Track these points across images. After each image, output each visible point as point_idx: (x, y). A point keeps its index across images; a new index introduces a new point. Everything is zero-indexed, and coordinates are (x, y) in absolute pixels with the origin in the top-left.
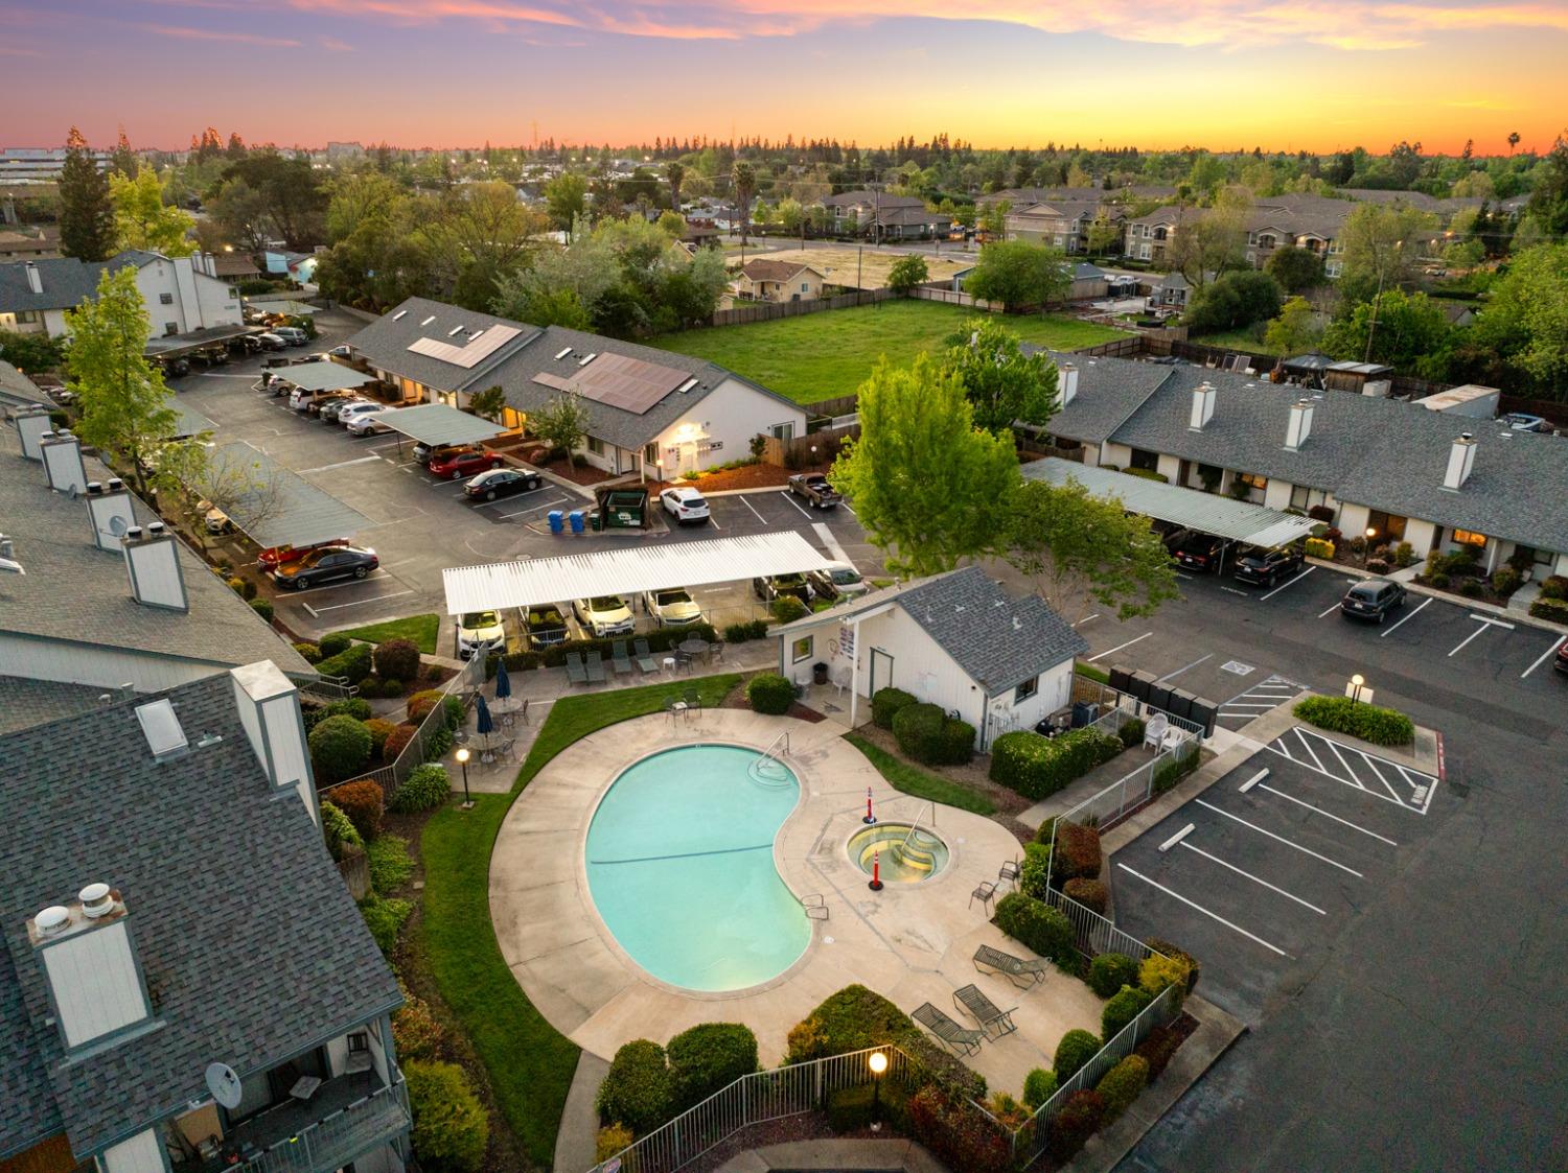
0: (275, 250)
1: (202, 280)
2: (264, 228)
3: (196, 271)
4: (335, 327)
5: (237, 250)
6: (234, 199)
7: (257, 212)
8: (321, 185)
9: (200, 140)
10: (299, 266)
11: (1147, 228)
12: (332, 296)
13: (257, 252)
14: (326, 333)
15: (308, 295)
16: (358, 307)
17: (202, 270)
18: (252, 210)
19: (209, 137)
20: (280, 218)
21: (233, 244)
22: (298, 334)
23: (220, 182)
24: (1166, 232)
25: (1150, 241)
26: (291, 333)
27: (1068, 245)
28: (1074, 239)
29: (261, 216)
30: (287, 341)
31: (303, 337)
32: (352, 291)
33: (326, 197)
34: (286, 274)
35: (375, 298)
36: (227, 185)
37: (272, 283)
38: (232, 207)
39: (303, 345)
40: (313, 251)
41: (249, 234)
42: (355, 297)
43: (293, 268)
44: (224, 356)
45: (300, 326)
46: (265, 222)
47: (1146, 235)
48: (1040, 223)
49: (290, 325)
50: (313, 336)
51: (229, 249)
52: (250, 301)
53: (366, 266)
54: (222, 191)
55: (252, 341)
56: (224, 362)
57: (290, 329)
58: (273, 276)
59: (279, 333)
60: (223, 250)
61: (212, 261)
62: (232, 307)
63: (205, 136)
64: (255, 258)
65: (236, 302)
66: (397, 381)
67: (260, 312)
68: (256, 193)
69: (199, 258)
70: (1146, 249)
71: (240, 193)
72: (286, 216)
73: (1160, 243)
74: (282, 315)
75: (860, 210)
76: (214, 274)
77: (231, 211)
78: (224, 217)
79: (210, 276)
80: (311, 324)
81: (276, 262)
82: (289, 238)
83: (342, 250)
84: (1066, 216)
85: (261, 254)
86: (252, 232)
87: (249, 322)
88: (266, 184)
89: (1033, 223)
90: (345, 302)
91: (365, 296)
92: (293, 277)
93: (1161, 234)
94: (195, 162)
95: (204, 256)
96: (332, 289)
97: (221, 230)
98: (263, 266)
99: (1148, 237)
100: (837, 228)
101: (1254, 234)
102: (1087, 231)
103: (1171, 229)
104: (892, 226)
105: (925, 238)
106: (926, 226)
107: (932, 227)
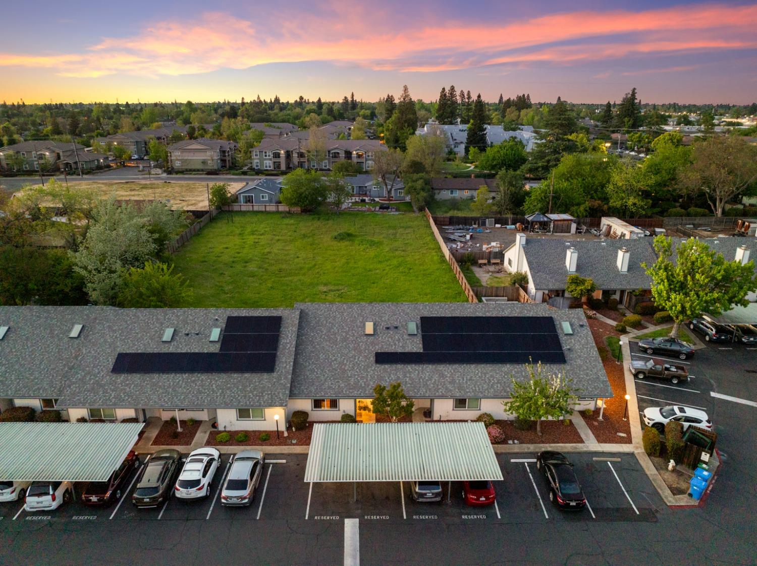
11: (266, 153)
25: (270, 160)
27: (217, 165)
28: (219, 161)
47: (266, 156)
48: (197, 154)
70: (268, 164)
73: (277, 160)
75: (47, 153)
84: (212, 149)
89: (192, 154)
93: (277, 155)
99: (267, 157)
100: (26, 167)
101: (329, 152)
102: (225, 156)
103: (282, 152)
104: (76, 163)
105: (99, 168)
106: (98, 161)
107: (102, 161)
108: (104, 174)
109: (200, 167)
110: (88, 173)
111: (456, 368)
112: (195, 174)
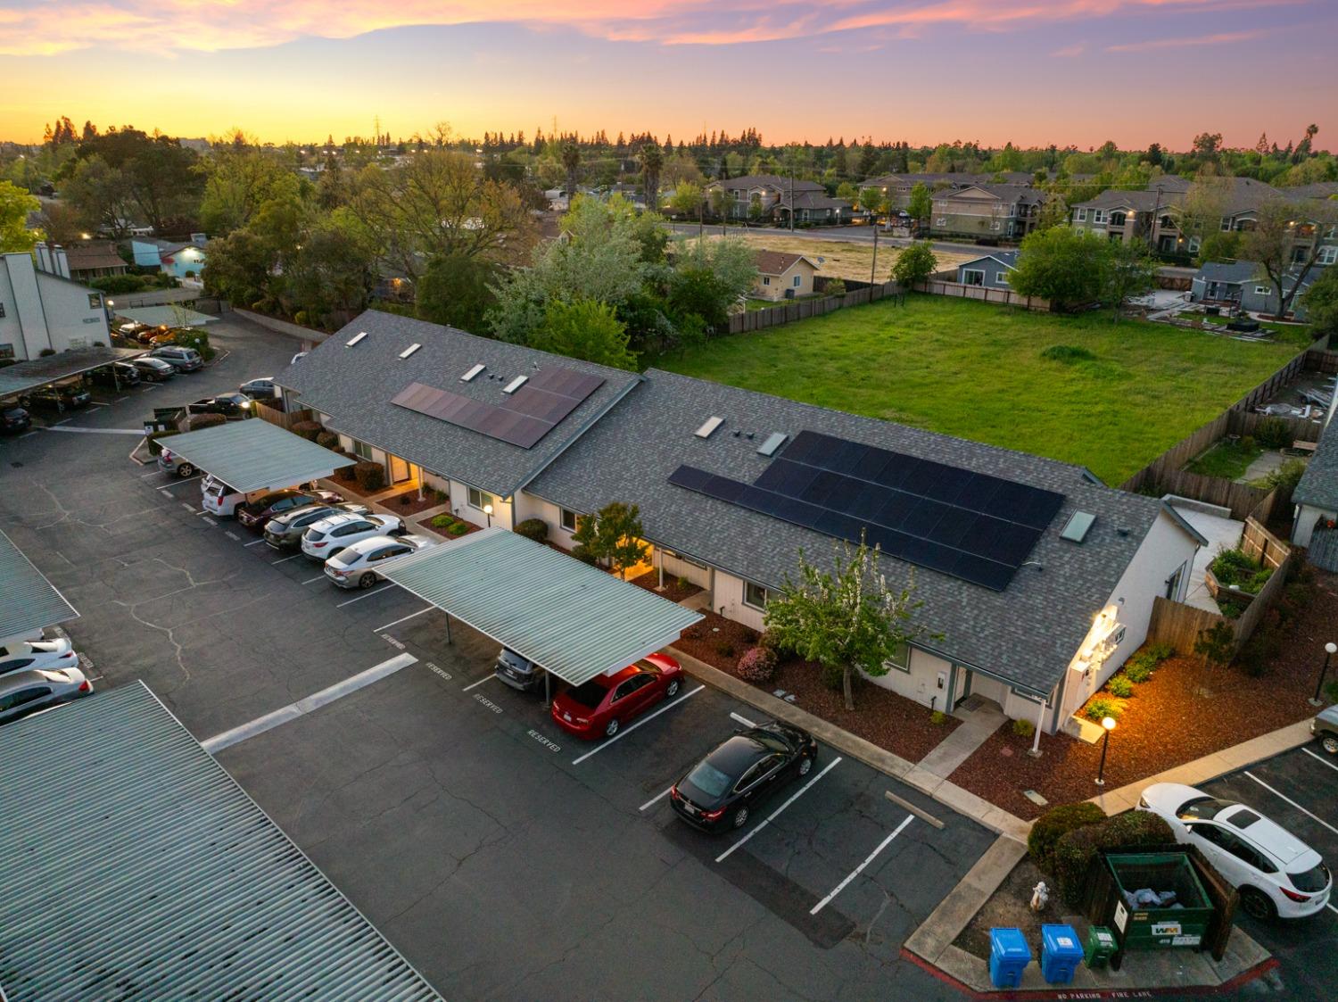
0: (141, 238)
1: (49, 285)
2: (126, 213)
3: (38, 271)
4: (234, 339)
5: (96, 238)
6: (92, 179)
7: (119, 195)
8: (196, 163)
9: (53, 128)
10: (173, 257)
11: (1099, 213)
12: (222, 296)
13: (121, 240)
14: (223, 349)
15: (192, 296)
16: (259, 310)
17: (49, 269)
18: (113, 194)
19: (63, 125)
20: (148, 201)
21: (90, 231)
22: (190, 356)
23: (74, 161)
24: (1125, 216)
25: (1105, 227)
26: (180, 356)
27: (1006, 229)
28: (1011, 224)
29: (123, 201)
30: (174, 366)
31: (197, 359)
32: (250, 290)
33: (202, 178)
34: (158, 267)
35: (283, 300)
36: (82, 163)
37: (142, 278)
38: (89, 189)
39: (196, 371)
40: (189, 239)
41: (110, 221)
42: (256, 297)
43: (166, 260)
44: (83, 397)
45: (193, 345)
46: (129, 207)
47: (1098, 219)
48: (973, 207)
49: (176, 344)
50: (209, 355)
51: (86, 236)
52: (117, 307)
53: (271, 259)
54: (76, 172)
55: (126, 369)
56: (85, 405)
57: (178, 349)
58: (142, 270)
59: (163, 356)
60: (80, 237)
61: (63, 257)
62: (93, 320)
63: (58, 124)
64: (119, 247)
65: (100, 313)
66: (378, 456)
67: (132, 321)
68: (116, 173)
69: (45, 252)
71: (97, 173)
72: (153, 199)
73: (1116, 228)
74: (163, 328)
75: (764, 193)
76: (66, 274)
77: (89, 194)
78: (79, 200)
79: (61, 278)
80: (204, 341)
81: (146, 252)
82: (157, 225)
83: (240, 241)
84: (1004, 200)
85: (125, 242)
86: (114, 217)
87: (120, 341)
88: (128, 162)
89: (966, 207)
90: (241, 305)
91: (269, 298)
92: (167, 270)
93: (1119, 219)
94: (50, 150)
95: (51, 248)
96: (223, 288)
97: (78, 215)
98: (129, 257)
99: (1101, 222)
100: (737, 212)
101: (1234, 219)
102: (1025, 215)
103: (1131, 213)
104: (798, 211)
105: (831, 222)
106: (832, 210)
107: (838, 211)
108: (836, 230)
109: (975, 230)
110: (807, 227)
111: (779, 529)
112: (959, 242)
